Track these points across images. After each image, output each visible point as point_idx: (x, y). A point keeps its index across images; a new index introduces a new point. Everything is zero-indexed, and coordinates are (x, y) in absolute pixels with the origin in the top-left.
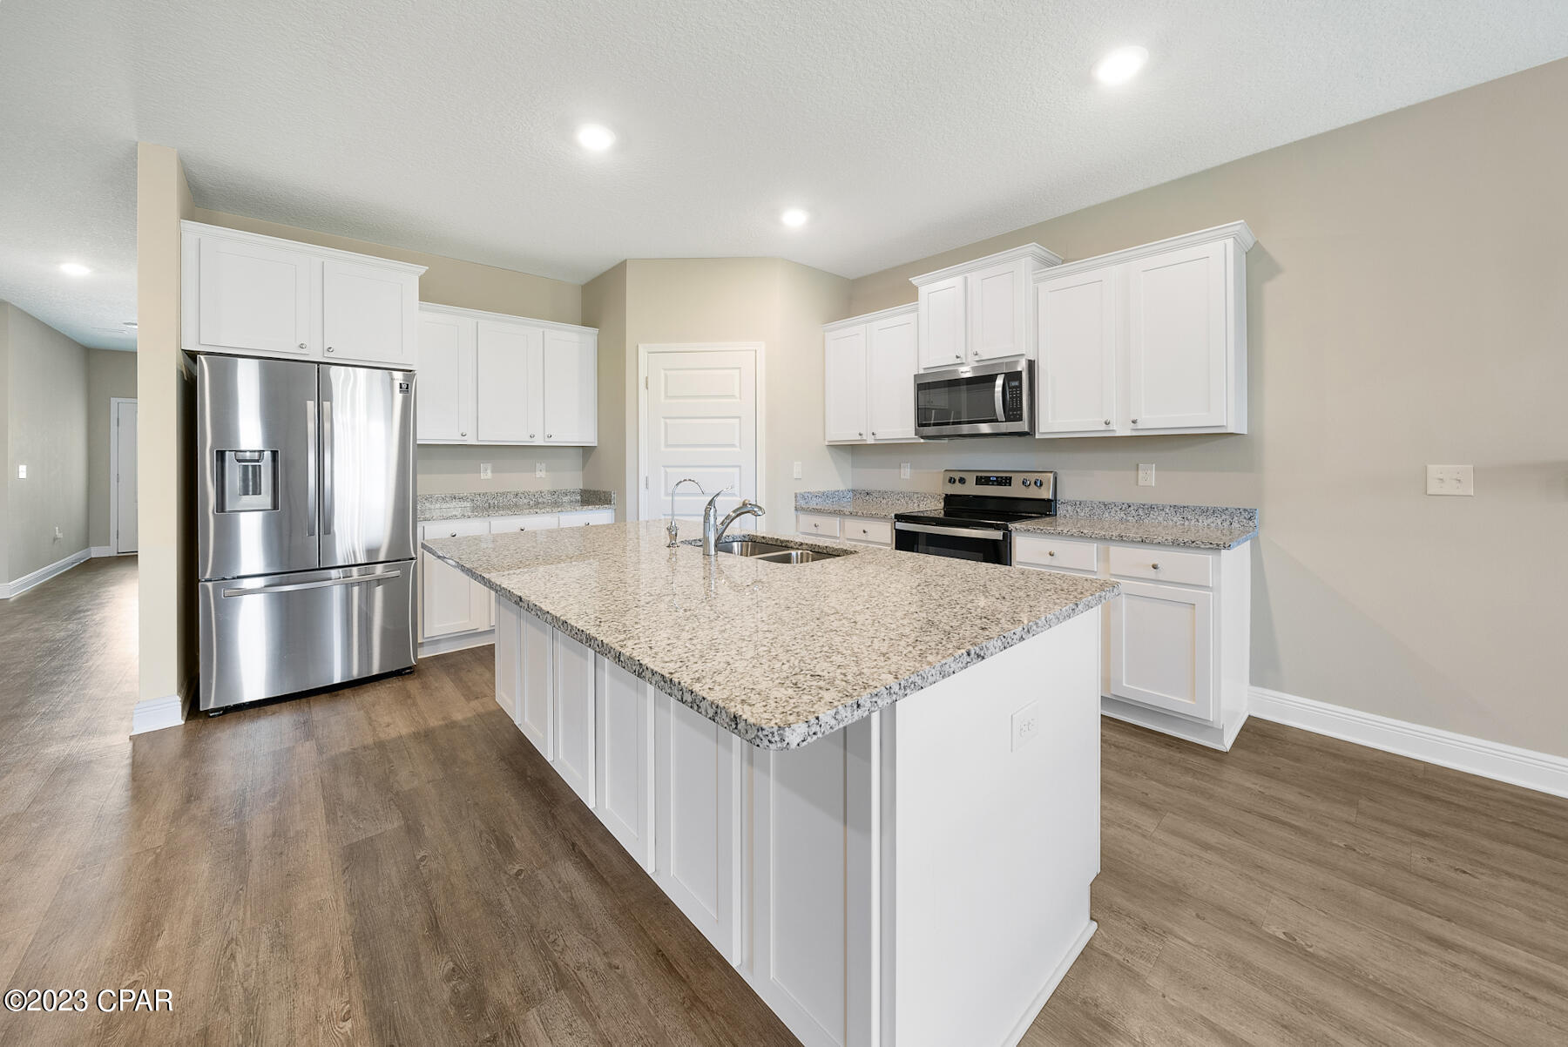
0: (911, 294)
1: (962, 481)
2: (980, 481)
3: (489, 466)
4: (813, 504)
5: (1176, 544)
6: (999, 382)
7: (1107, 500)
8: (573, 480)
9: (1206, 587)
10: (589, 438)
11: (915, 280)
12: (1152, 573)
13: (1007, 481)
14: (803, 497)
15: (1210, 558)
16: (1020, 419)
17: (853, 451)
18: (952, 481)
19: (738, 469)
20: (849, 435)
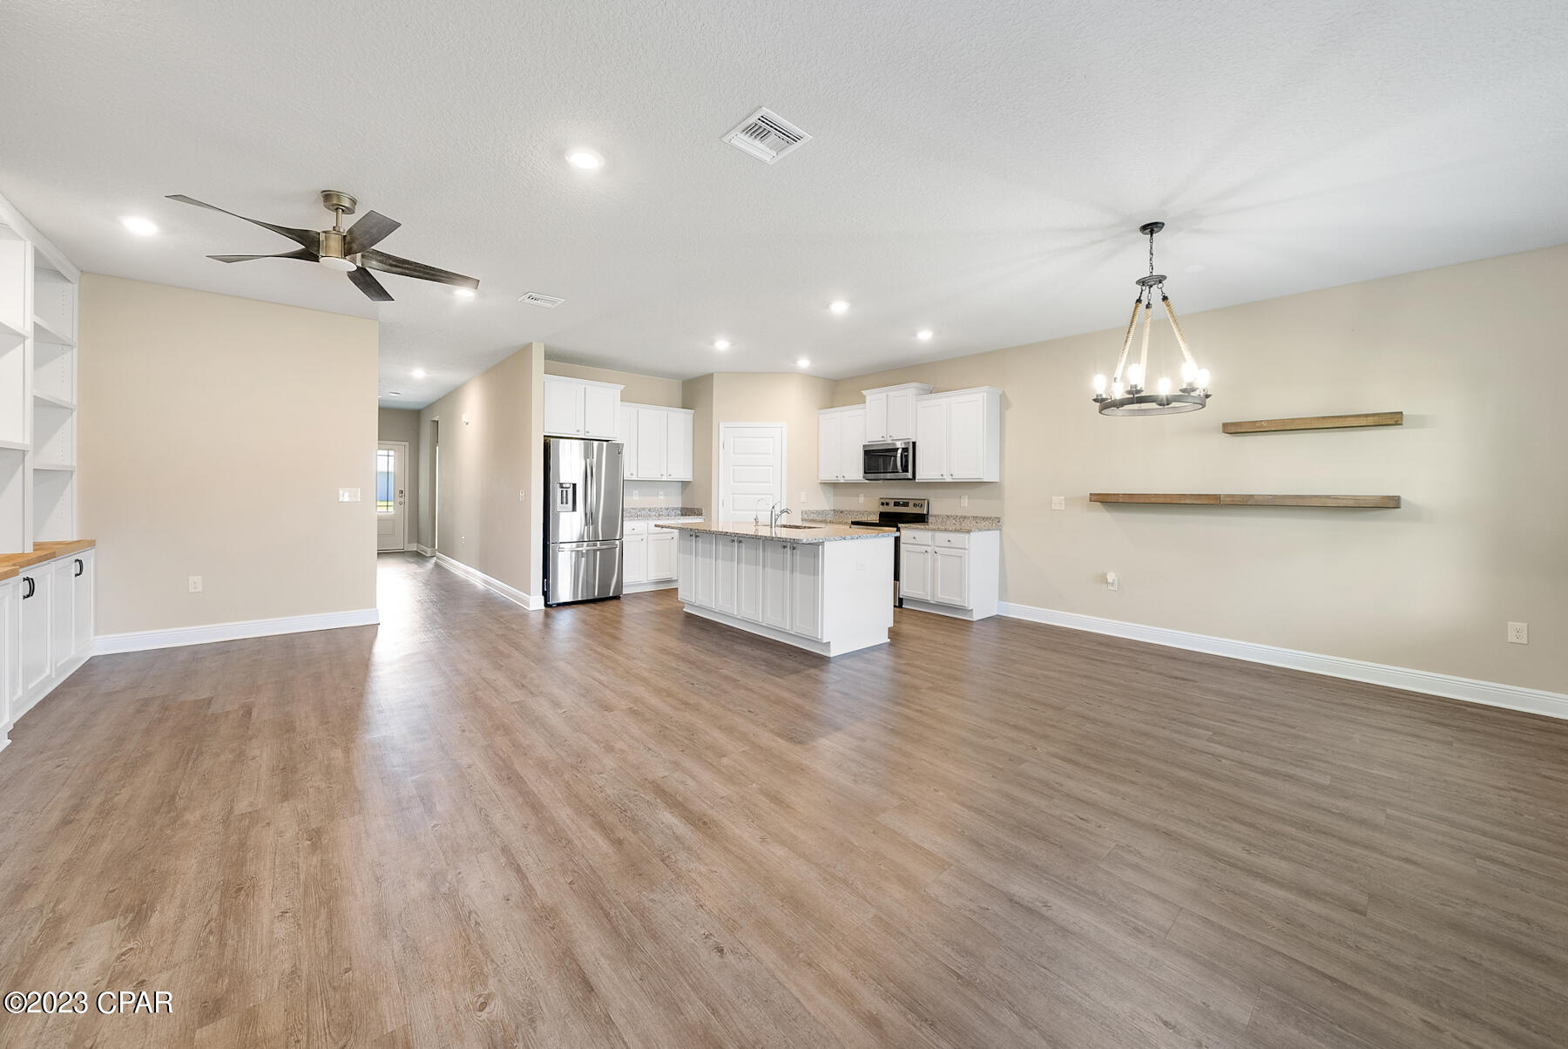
0: (862, 400)
1: (887, 504)
2: (897, 504)
3: (637, 492)
4: (811, 517)
5: (956, 531)
6: (900, 451)
7: (949, 514)
8: (676, 502)
9: (964, 549)
10: (687, 476)
11: (864, 392)
12: (948, 544)
13: (906, 504)
14: (806, 514)
15: (967, 536)
16: (908, 472)
17: (835, 486)
18: (883, 504)
19: (771, 496)
20: (831, 477)
